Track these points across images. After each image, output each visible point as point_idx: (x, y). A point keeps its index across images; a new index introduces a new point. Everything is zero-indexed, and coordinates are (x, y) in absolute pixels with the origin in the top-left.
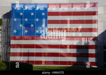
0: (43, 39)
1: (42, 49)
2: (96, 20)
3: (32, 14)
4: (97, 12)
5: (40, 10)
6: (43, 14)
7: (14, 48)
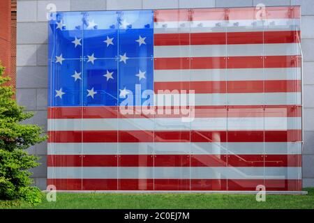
0: (143, 116)
1: (139, 143)
2: (294, 56)
3: (109, 41)
4: (299, 32)
5: (133, 28)
6: (141, 41)
7: (57, 142)
